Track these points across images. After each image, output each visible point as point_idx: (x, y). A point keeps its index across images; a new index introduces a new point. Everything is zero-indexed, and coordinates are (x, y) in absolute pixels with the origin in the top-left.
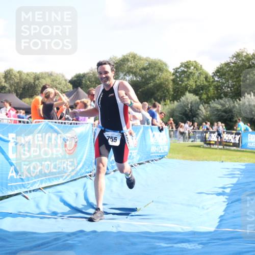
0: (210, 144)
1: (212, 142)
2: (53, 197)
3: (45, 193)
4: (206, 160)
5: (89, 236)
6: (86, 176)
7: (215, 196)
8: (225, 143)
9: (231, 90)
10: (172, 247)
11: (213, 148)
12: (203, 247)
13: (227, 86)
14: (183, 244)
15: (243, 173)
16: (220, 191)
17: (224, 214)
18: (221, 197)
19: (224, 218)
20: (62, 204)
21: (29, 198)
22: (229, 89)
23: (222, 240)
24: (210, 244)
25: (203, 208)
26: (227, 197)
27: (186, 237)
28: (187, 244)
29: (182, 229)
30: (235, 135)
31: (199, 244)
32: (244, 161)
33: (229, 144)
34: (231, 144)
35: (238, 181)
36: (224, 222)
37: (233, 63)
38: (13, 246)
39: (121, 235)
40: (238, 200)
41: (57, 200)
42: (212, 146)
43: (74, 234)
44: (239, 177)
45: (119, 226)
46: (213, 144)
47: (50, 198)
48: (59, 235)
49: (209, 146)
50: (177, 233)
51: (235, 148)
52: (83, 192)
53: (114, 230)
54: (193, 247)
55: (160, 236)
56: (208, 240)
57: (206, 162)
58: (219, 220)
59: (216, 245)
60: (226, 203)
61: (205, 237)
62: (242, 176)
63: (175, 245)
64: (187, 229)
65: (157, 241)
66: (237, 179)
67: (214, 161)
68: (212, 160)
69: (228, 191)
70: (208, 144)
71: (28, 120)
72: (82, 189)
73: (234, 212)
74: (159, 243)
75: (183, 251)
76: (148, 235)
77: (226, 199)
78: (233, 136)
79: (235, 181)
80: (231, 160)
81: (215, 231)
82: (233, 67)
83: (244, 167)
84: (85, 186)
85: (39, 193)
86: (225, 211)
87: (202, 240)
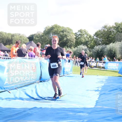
0: (92, 67)
1: (92, 66)
2: (22, 92)
3: (18, 90)
4: (90, 75)
5: (39, 110)
6: (36, 82)
7: (94, 91)
8: (98, 67)
9: (102, 42)
10: (75, 114)
11: (93, 69)
12: (89, 115)
13: (99, 41)
14: (80, 113)
15: (107, 81)
16: (97, 89)
17: (98, 100)
18: (97, 92)
19: (98, 101)
20: (26, 95)
21: (11, 92)
22: (101, 42)
23: (97, 111)
24: (92, 113)
25: (89, 97)
26: (100, 92)
27: (81, 110)
28: (82, 113)
29: (79, 107)
30: (103, 63)
31: (87, 113)
32: (107, 75)
33: (100, 67)
34: (101, 67)
35: (104, 85)
36: (98, 103)
37: (103, 30)
38: (5, 115)
39: (53, 109)
40: (104, 94)
41: (23, 94)
42: (93, 68)
43: (32, 109)
44: (105, 83)
45: (51, 105)
46: (93, 67)
47: (20, 92)
48: (25, 109)
49: (91, 68)
50: (77, 108)
51: (103, 69)
52: (35, 90)
53: (50, 107)
54: (85, 115)
55: (70, 110)
56: (91, 112)
57: (90, 76)
58: (96, 102)
59: (94, 114)
60: (99, 95)
61: (90, 110)
62: (106, 82)
63: (77, 114)
64: (82, 106)
65: (69, 112)
66: (104, 84)
67: (94, 75)
68: (93, 75)
69: (100, 89)
70: (91, 67)
71: (10, 57)
72: (35, 88)
73: (102, 99)
74: (69, 113)
75: (80, 116)
76: (65, 109)
77: (99, 93)
78: (102, 63)
79: (103, 84)
80: (101, 75)
81: (94, 107)
82: (103, 32)
83: (107, 78)
84: (36, 87)
85: (15, 90)
86: (98, 98)
87: (88, 112)
